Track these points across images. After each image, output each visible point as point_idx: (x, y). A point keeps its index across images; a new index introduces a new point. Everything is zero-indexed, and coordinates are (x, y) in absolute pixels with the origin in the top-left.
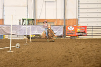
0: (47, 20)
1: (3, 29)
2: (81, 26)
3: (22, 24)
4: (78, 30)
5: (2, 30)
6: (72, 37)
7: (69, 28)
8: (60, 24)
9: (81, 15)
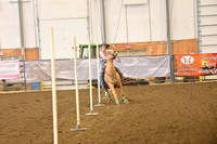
0: (131, 44)
1: (42, 68)
2: (209, 55)
3: (81, 57)
4: (204, 63)
5: (41, 71)
6: (187, 79)
7: (183, 60)
8: (159, 52)
9: (204, 31)
